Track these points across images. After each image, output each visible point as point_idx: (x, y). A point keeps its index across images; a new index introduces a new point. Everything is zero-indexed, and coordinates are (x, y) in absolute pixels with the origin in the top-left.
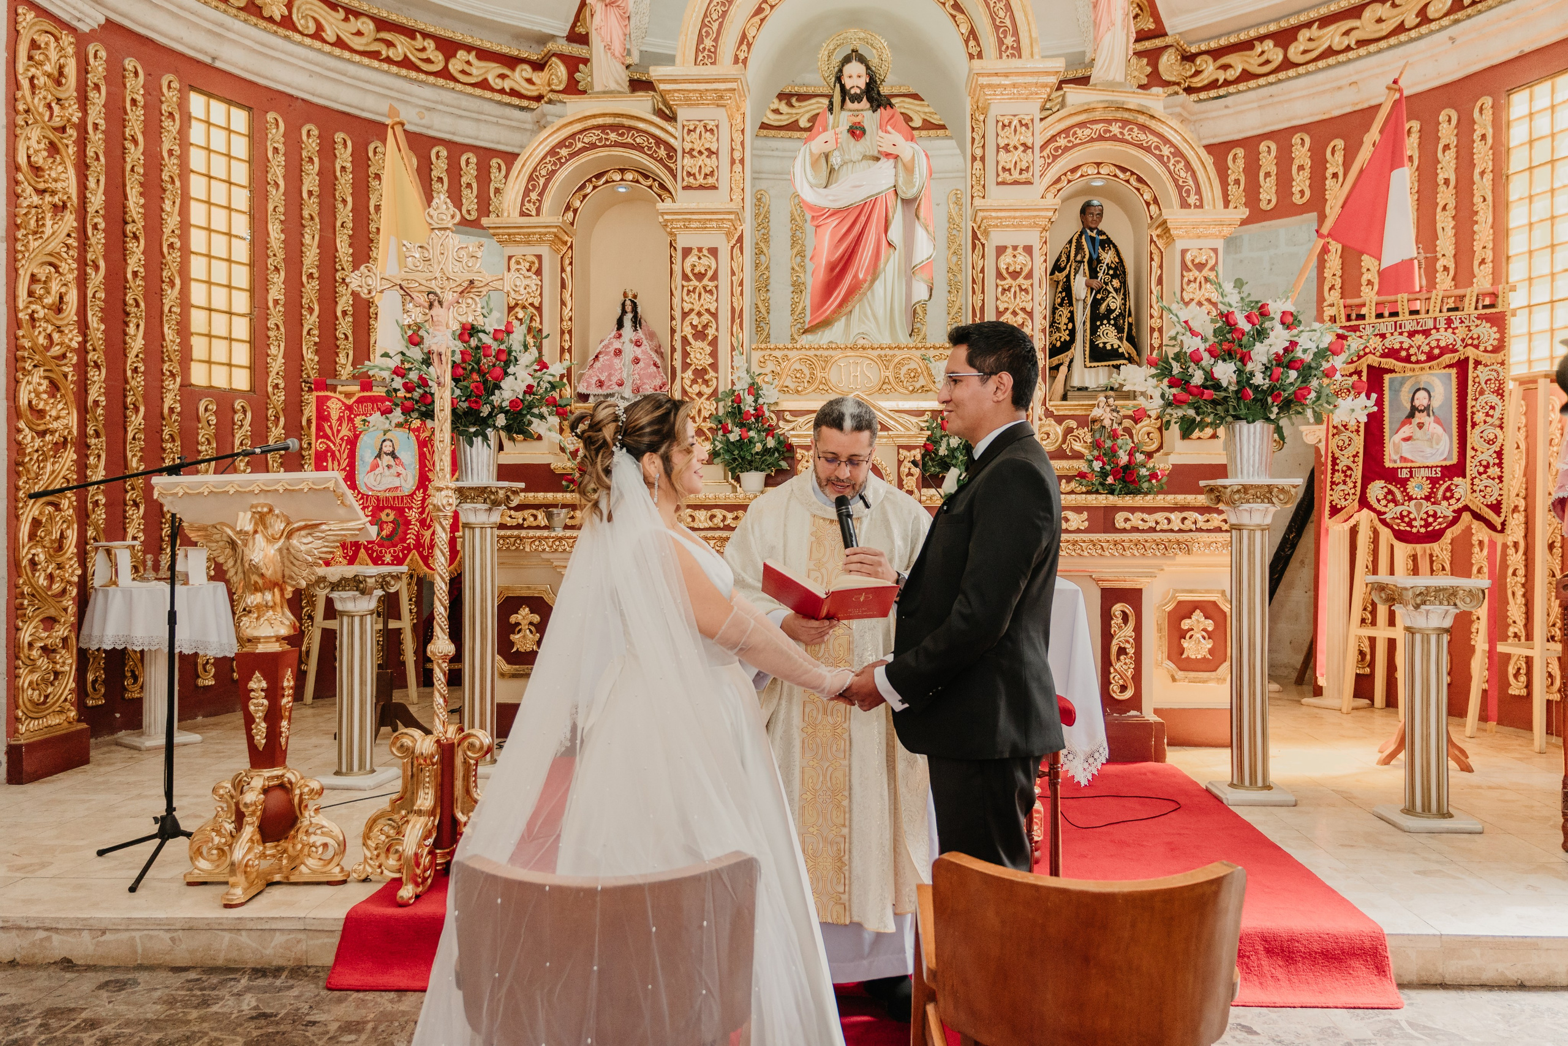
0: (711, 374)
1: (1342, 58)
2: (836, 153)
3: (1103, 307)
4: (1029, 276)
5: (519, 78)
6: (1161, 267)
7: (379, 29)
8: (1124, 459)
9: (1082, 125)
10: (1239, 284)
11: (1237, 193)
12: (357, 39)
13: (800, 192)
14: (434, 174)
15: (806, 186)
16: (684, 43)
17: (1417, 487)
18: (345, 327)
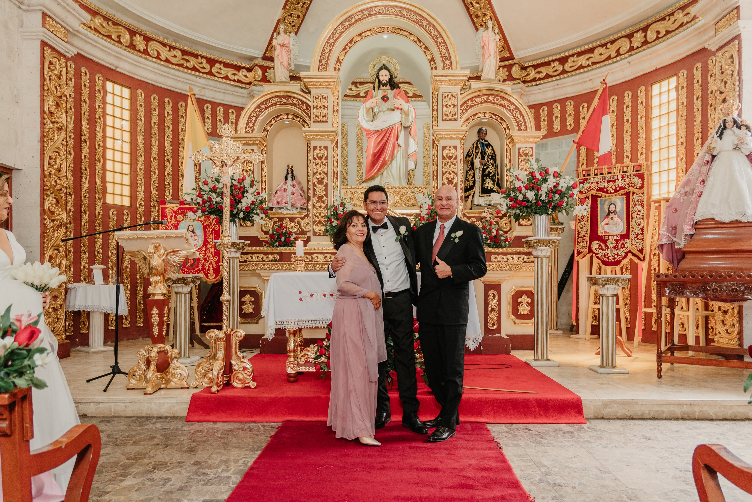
0: (325, 198)
1: (586, 69)
2: (376, 108)
3: (487, 171)
4: (456, 158)
5: (241, 75)
6: (510, 155)
7: (183, 55)
8: (494, 233)
9: (477, 97)
10: (537, 161)
11: (544, 125)
12: (174, 59)
13: (361, 123)
14: (206, 115)
15: (364, 121)
16: (314, 62)
17: (611, 243)
18: (168, 180)
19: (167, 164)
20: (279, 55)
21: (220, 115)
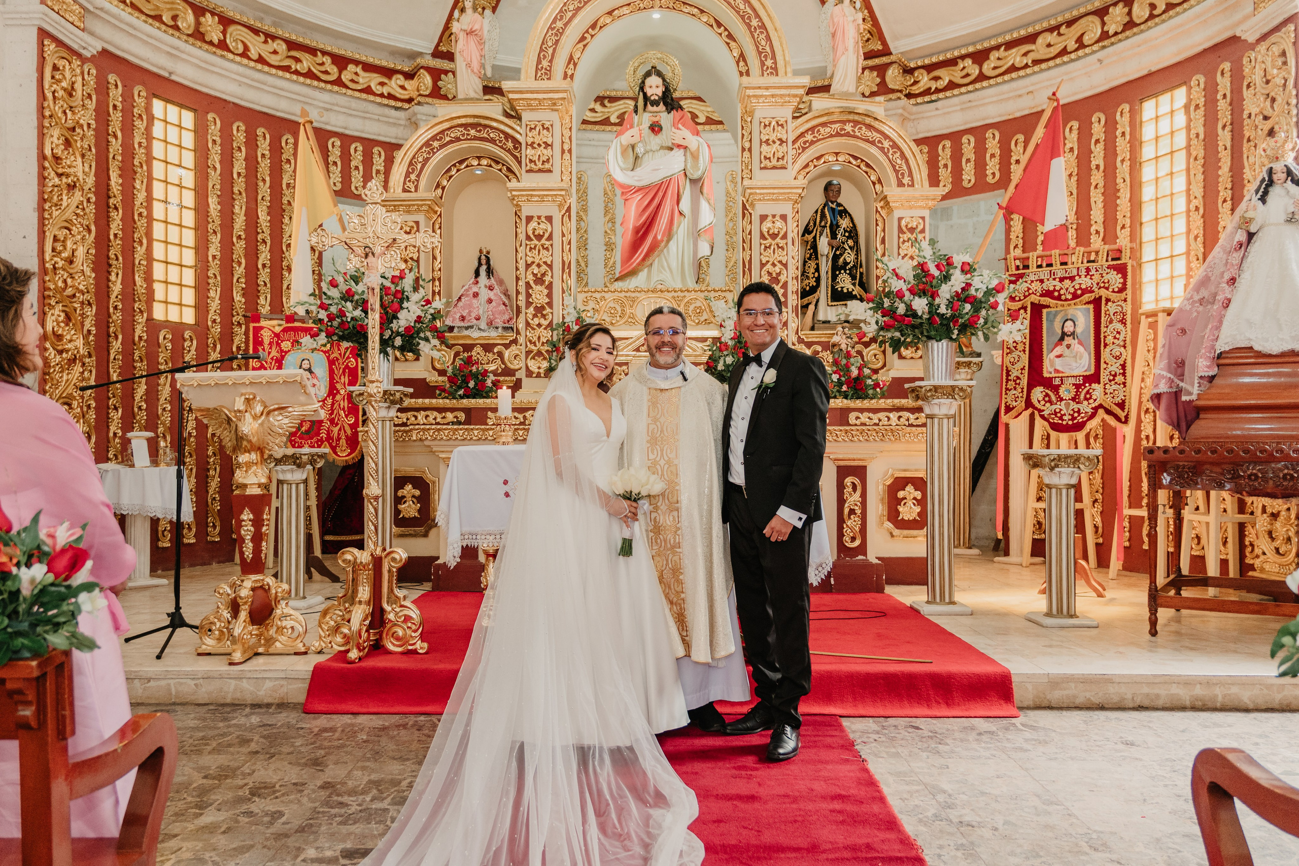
0: (548, 310)
1: (1021, 73)
2: (640, 145)
3: (841, 260)
4: (785, 237)
5: (394, 85)
6: (884, 230)
7: (289, 49)
8: (855, 372)
9: (824, 125)
10: (932, 242)
11: (944, 174)
12: (274, 57)
13: (612, 173)
14: (331, 159)
15: (618, 170)
16: (528, 64)
17: (1066, 392)
18: (264, 276)
19: (262, 247)
20: (463, 48)
21: (357, 159)
